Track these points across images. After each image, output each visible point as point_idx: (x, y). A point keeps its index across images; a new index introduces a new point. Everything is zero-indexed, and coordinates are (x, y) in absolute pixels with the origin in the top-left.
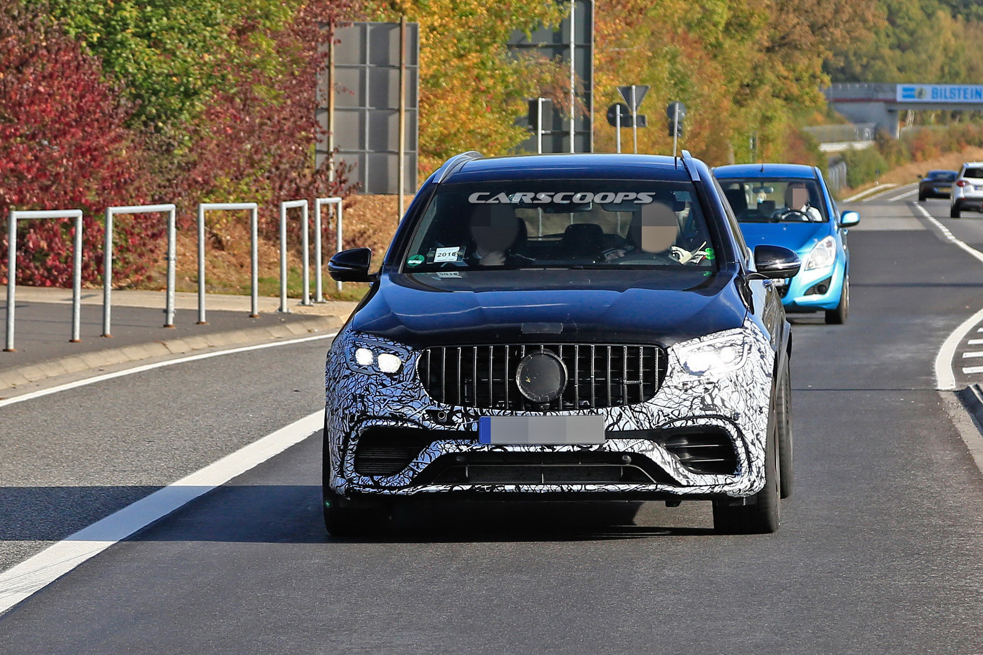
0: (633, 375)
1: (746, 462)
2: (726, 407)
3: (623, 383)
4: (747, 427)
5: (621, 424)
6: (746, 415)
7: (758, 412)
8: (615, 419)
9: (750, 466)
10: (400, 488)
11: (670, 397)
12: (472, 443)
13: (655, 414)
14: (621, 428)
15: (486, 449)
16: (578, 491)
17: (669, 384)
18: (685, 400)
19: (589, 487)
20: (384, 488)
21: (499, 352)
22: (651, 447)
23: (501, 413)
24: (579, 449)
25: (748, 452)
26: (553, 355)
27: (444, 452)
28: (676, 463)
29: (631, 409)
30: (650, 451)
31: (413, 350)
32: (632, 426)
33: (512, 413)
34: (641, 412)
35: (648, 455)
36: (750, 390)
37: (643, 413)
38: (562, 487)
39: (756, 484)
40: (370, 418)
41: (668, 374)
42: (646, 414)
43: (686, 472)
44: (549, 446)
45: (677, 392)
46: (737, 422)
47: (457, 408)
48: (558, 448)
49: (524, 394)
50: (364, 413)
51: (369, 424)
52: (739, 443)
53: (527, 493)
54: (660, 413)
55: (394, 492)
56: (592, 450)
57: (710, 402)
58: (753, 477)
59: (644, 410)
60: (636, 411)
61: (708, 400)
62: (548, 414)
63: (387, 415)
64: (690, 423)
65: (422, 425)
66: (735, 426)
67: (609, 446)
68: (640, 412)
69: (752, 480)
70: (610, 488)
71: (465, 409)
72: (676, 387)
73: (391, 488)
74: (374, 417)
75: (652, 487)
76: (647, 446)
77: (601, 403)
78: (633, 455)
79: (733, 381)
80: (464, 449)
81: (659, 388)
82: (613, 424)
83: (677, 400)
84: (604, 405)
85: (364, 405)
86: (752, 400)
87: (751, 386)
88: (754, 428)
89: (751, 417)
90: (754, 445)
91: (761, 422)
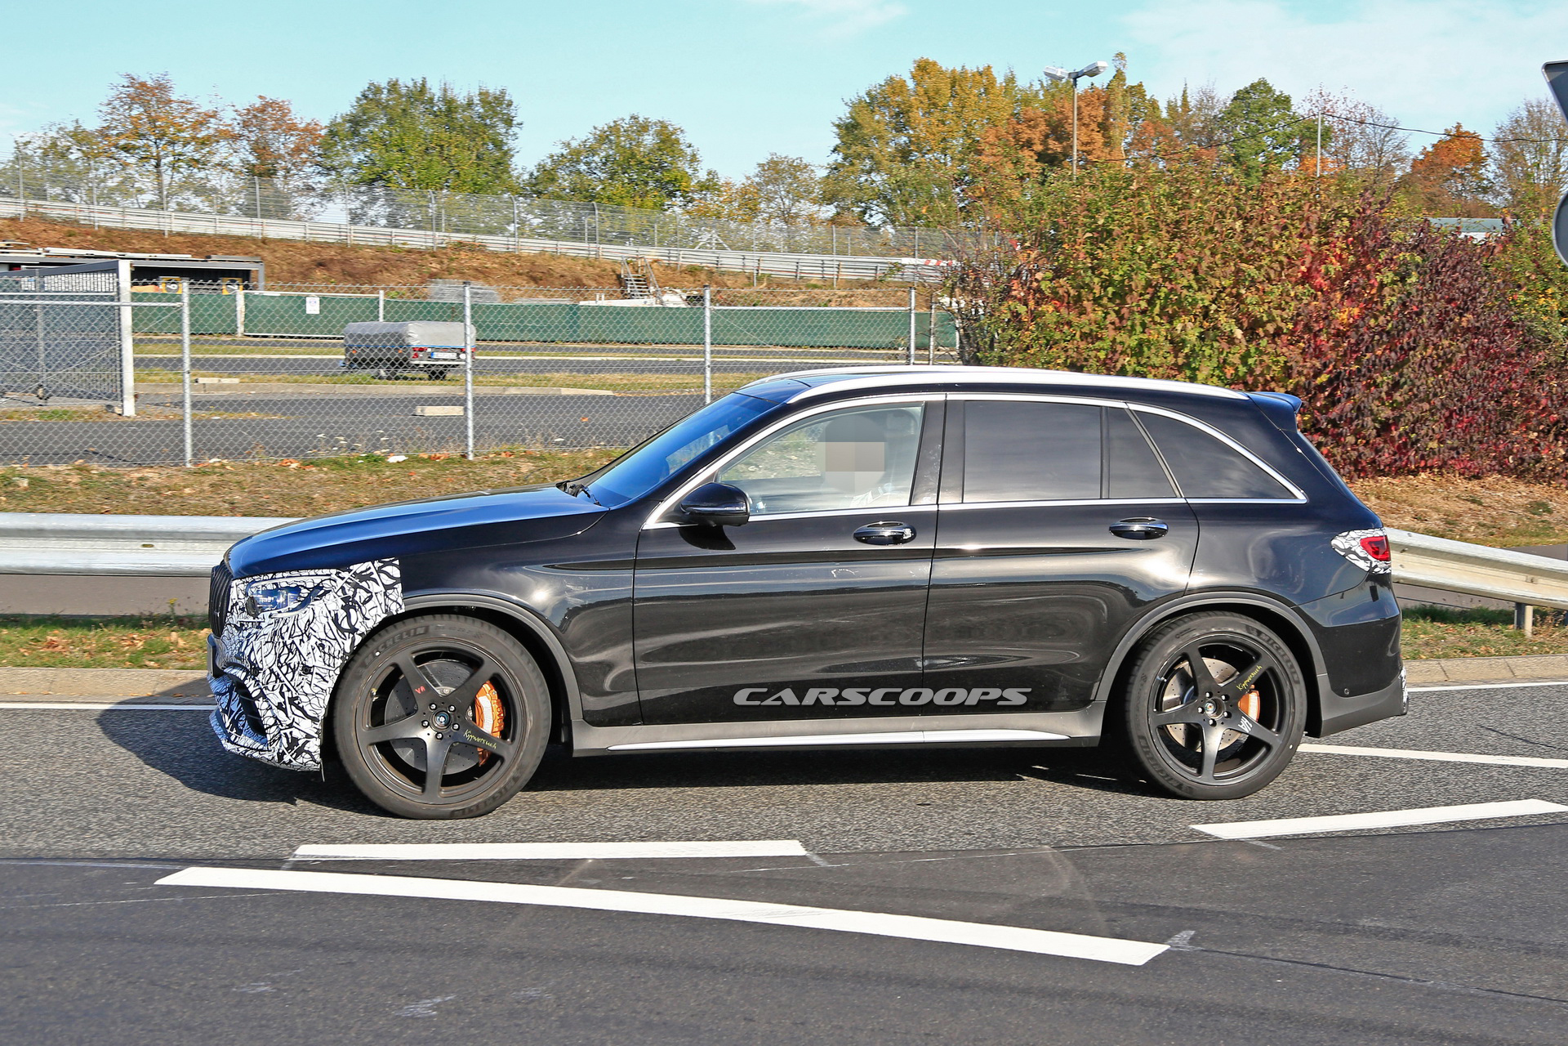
2: (249, 658)
4: (270, 687)
6: (272, 672)
7: (299, 672)
9: (280, 734)
25: (275, 717)
36: (293, 643)
46: (257, 678)
52: (261, 705)
57: (243, 650)
58: (282, 749)
66: (256, 681)
69: (280, 751)
79: (276, 629)
86: (291, 656)
87: (297, 640)
88: (285, 689)
89: (281, 675)
90: (285, 711)
91: (305, 684)
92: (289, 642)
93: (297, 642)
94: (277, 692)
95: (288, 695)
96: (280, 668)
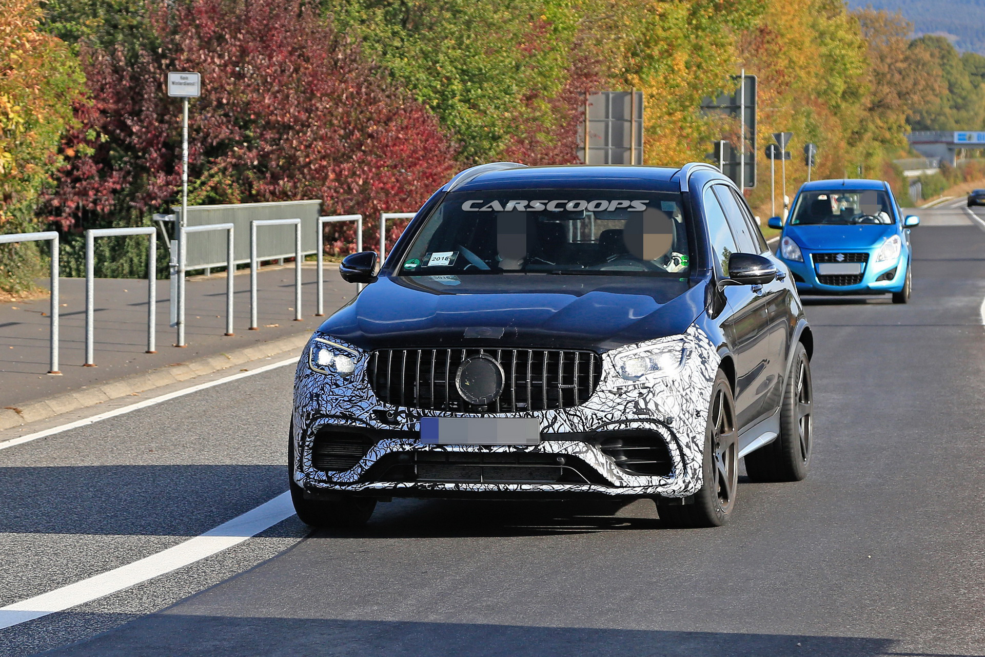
0: (568, 379)
1: (681, 464)
2: (659, 411)
3: (558, 387)
4: (681, 431)
5: (556, 426)
6: (680, 419)
7: (695, 416)
8: (550, 421)
9: (685, 468)
10: (350, 484)
11: (604, 401)
12: (415, 443)
13: (589, 417)
14: (556, 430)
15: (427, 449)
16: (515, 491)
17: (604, 388)
18: (618, 404)
19: (525, 487)
20: (336, 483)
21: (442, 355)
22: (584, 449)
23: (442, 414)
24: (515, 450)
25: (682, 455)
26: (491, 359)
27: (389, 451)
28: (610, 464)
29: (565, 412)
30: (583, 453)
31: (364, 352)
32: (566, 429)
33: (452, 415)
34: (576, 415)
35: (581, 456)
36: (686, 394)
37: (578, 416)
38: (498, 487)
39: (691, 486)
40: (323, 416)
41: (602, 378)
42: (581, 418)
43: (621, 474)
44: (487, 447)
45: (611, 396)
46: (670, 426)
47: (401, 408)
48: (494, 449)
49: (463, 396)
50: (318, 411)
51: (322, 422)
52: (673, 446)
53: (465, 492)
54: (594, 416)
55: (343, 488)
56: (527, 451)
57: (643, 407)
58: (688, 479)
59: (578, 413)
60: (570, 415)
61: (642, 404)
62: (486, 416)
63: (338, 414)
64: (623, 426)
65: (369, 425)
66: (669, 429)
67: (544, 447)
68: (574, 415)
69: (687, 481)
70: (545, 487)
71: (409, 410)
72: (610, 391)
73: (341, 484)
74: (327, 416)
75: (585, 488)
76: (581, 447)
77: (537, 406)
78: (567, 456)
79: (669, 385)
80: (407, 448)
81: (593, 393)
82: (548, 427)
83: (611, 404)
84: (540, 408)
85: (318, 404)
86: (688, 404)
87: (688, 391)
88: (689, 431)
89: (686, 421)
90: (690, 448)
91: (698, 425)
92: (684, 394)
93: (689, 393)
94: (685, 434)
95: (691, 435)
96: (684, 414)
